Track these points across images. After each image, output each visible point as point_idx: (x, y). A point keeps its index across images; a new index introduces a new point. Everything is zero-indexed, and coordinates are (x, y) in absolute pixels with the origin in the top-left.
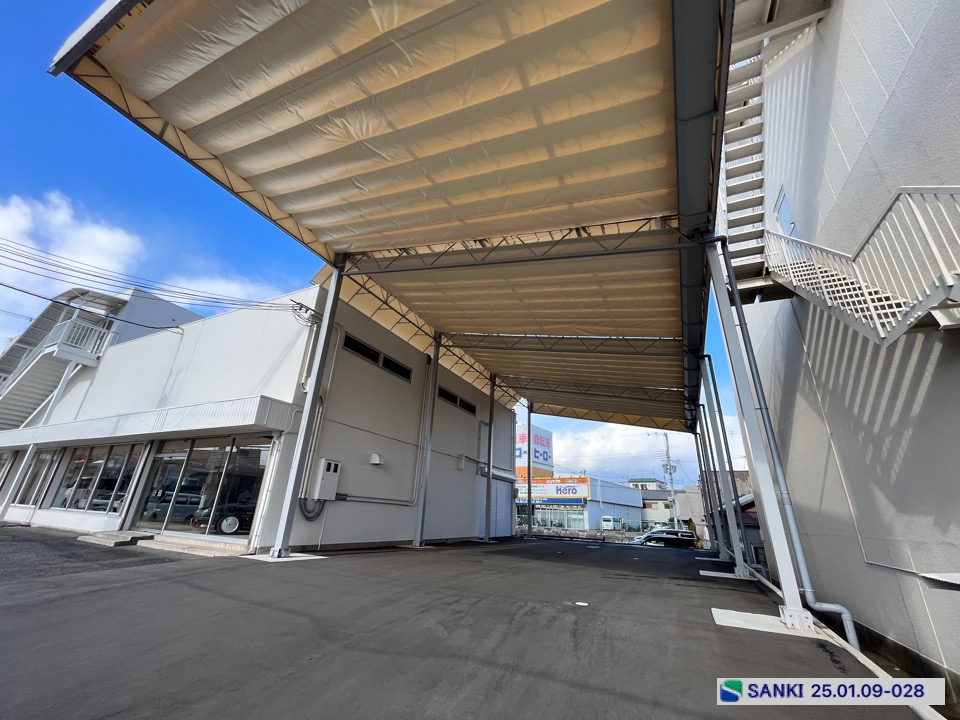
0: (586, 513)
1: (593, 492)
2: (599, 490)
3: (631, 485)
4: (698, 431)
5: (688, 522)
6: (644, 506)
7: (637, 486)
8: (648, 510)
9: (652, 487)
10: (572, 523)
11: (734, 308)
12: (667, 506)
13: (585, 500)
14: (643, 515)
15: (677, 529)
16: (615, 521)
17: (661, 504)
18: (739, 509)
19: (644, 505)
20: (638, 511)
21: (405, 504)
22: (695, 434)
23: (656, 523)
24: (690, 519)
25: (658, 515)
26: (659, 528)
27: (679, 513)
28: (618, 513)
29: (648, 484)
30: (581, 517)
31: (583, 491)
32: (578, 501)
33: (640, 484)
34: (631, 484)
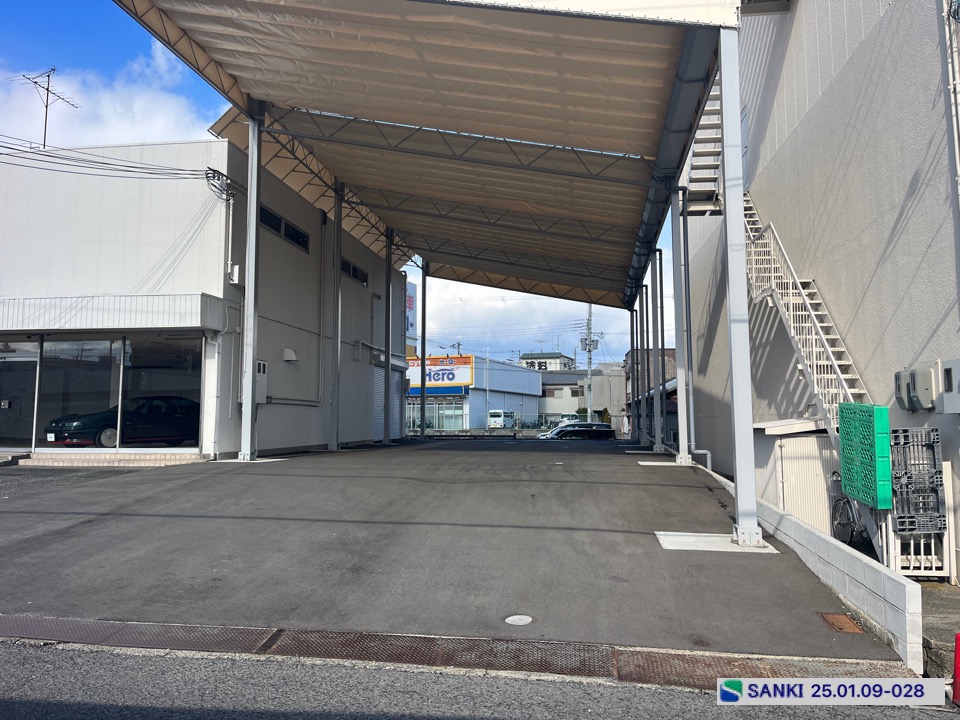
0: (466, 408)
1: (478, 376)
2: (486, 374)
3: (524, 364)
4: (637, 306)
5: (602, 414)
6: (544, 394)
7: (532, 364)
8: (549, 400)
9: (554, 366)
10: (446, 422)
11: (681, 218)
12: (575, 393)
13: (467, 389)
14: (541, 406)
15: (589, 421)
16: (506, 415)
17: (567, 390)
18: (664, 397)
19: (544, 392)
20: (534, 403)
21: (312, 404)
22: (632, 310)
23: (563, 416)
24: (606, 410)
25: (563, 405)
26: (566, 422)
27: (592, 403)
28: (512, 404)
29: (548, 361)
30: (459, 412)
31: (463, 376)
32: (457, 389)
33: (536, 361)
34: (524, 361)
